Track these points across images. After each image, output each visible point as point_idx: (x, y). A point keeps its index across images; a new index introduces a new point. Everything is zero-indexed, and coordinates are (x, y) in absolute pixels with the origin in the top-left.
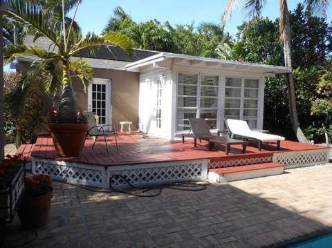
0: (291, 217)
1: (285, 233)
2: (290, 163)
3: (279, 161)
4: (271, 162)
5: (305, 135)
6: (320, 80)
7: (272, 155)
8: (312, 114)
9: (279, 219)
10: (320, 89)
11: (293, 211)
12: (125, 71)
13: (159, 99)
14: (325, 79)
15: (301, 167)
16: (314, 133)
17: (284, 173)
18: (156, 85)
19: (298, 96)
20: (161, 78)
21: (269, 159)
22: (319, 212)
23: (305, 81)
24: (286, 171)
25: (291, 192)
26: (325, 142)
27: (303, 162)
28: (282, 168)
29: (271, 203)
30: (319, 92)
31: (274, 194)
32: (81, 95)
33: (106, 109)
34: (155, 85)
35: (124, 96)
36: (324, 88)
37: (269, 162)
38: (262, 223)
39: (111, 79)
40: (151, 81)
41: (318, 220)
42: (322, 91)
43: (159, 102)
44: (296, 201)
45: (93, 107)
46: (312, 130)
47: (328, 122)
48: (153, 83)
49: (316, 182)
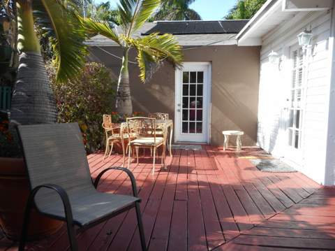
12: (236, 46)
13: (297, 87)
18: (291, 61)
20: (302, 40)
32: (166, 89)
33: (204, 109)
34: (288, 62)
35: (233, 89)
39: (211, 62)
40: (280, 55)
43: (297, 95)
45: (184, 107)
48: (283, 57)
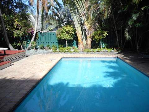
0: (25, 82)
1: (26, 89)
2: (12, 60)
3: (7, 60)
4: (3, 61)
5: (13, 47)
6: (15, 21)
7: (3, 58)
8: (14, 37)
9: (20, 85)
10: (16, 25)
11: (24, 79)
14: (17, 21)
15: (16, 61)
16: (16, 45)
17: (11, 65)
19: (7, 29)
21: (2, 60)
22: (33, 76)
23: (8, 21)
24: (11, 64)
25: (19, 72)
26: (21, 49)
27: (17, 59)
28: (10, 63)
29: (13, 80)
30: (15, 27)
31: (11, 76)
36: (17, 25)
37: (2, 62)
38: (14, 90)
41: (35, 79)
42: (17, 27)
44: (23, 75)
46: (16, 44)
47: (21, 40)
49: (26, 65)
